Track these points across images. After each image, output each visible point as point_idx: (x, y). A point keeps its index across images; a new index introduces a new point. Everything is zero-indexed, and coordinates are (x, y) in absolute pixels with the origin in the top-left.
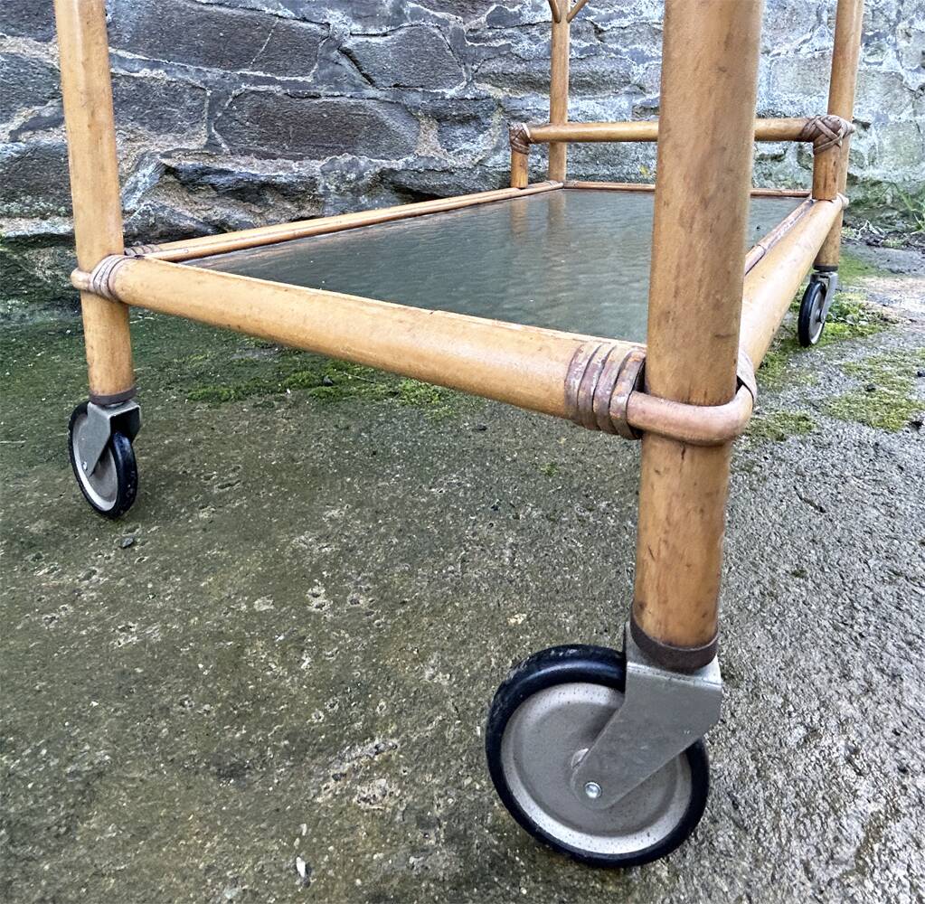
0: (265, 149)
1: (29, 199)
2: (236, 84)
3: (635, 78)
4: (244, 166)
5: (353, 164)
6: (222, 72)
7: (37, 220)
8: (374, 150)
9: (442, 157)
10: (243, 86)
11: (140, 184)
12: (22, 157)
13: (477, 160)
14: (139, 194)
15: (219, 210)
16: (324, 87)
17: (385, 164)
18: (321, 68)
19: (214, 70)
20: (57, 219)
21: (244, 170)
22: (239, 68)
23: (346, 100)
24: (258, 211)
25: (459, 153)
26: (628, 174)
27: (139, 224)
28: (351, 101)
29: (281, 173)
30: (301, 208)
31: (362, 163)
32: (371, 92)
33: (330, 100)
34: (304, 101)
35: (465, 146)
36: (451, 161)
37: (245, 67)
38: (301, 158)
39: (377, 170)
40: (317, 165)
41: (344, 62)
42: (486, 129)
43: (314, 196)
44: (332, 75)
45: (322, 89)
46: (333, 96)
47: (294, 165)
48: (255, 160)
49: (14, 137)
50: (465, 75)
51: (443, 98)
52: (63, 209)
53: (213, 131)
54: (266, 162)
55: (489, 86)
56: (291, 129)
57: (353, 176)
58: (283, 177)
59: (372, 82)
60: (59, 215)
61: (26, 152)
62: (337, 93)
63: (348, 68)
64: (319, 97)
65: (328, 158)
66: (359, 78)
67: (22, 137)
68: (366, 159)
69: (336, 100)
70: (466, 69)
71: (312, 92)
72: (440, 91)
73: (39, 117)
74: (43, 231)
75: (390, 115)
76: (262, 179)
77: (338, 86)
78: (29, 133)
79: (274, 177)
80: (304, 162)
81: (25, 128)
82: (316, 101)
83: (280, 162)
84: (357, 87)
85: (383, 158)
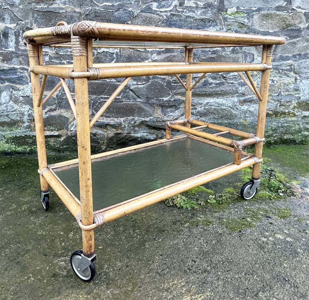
0: (107, 115)
1: (49, 127)
2: (99, 99)
3: (240, 91)
4: (102, 119)
5: (133, 119)
6: (96, 96)
7: (51, 131)
8: (140, 116)
9: (162, 117)
10: (101, 100)
11: (74, 124)
12: (48, 118)
13: (175, 118)
14: (74, 126)
15: (95, 130)
16: (124, 99)
17: (143, 119)
18: (123, 94)
19: (93, 96)
20: (55, 131)
21: (101, 121)
22: (100, 95)
23: (131, 102)
24: (105, 131)
25: (169, 116)
26: (236, 122)
27: (74, 133)
28: (133, 103)
29: (112, 121)
30: (117, 130)
31: (136, 119)
32: (139, 100)
33: (126, 103)
34: (118, 103)
35: (171, 114)
36: (166, 118)
37: (102, 95)
38: (118, 117)
39: (141, 121)
40: (122, 119)
41: (131, 92)
42: (179, 109)
43: (121, 127)
44: (127, 96)
45: (124, 100)
46: (127, 102)
47: (116, 119)
48: (105, 118)
49: (46, 113)
50: (171, 93)
51: (163, 101)
52: (56, 129)
53: (93, 111)
54: (108, 118)
55: (180, 96)
56: (115, 110)
57: (133, 122)
58: (112, 122)
59: (139, 97)
60: (55, 130)
61: (48, 117)
62: (128, 101)
63: (132, 94)
64: (123, 102)
65: (126, 118)
66: (135, 96)
67: (48, 113)
68: (137, 118)
69: (128, 103)
70: (172, 92)
71: (121, 101)
72: (162, 99)
73: (52, 109)
74: (52, 134)
75: (145, 106)
76: (106, 123)
77: (129, 99)
78: (49, 112)
79: (110, 123)
80: (119, 119)
81: (48, 111)
82: (122, 103)
83: (112, 118)
84: (135, 99)
85: (142, 117)
